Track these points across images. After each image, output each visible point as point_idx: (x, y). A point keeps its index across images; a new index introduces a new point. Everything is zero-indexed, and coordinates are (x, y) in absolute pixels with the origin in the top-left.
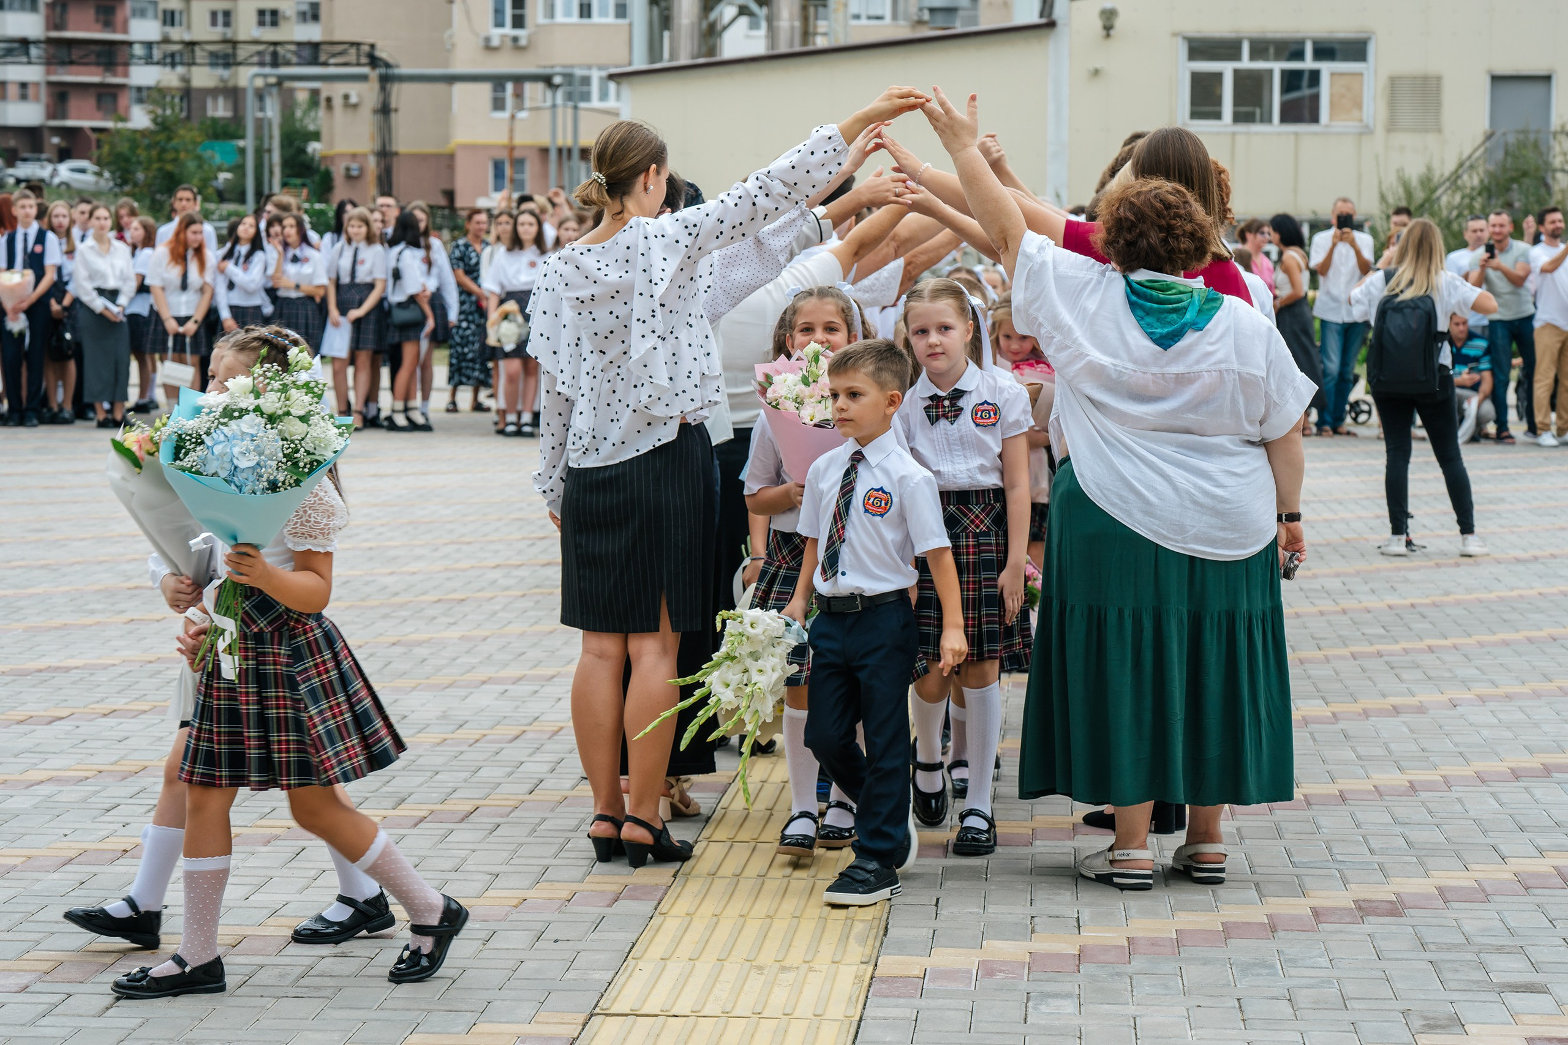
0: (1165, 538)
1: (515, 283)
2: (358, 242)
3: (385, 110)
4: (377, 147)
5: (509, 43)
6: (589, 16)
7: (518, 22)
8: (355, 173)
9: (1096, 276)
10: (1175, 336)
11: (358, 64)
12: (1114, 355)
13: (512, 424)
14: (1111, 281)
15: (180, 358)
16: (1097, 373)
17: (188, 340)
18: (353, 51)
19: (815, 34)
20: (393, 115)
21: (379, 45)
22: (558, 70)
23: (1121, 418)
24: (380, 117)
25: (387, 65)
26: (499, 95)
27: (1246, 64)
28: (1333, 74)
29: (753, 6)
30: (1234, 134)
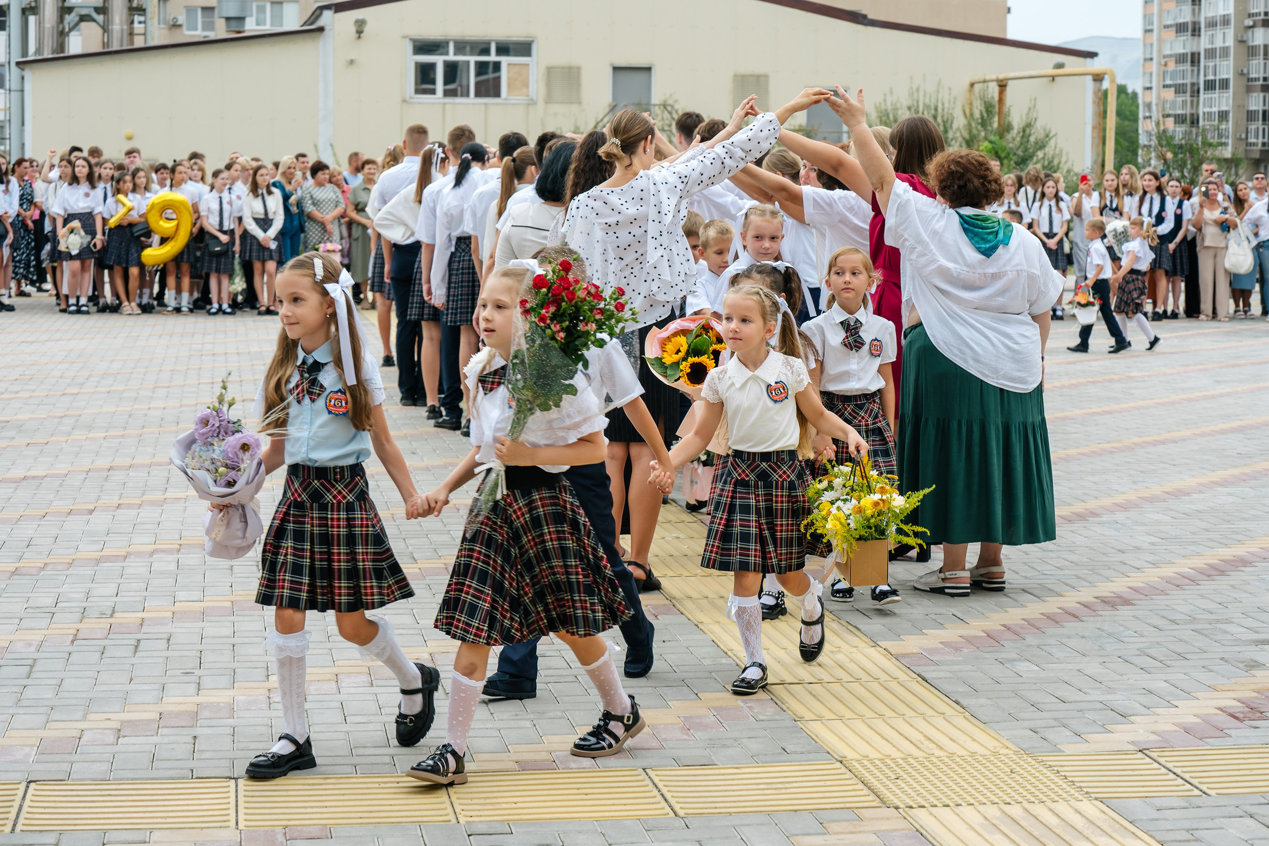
0: (987, 376)
1: (75, 207)
9: (940, 212)
10: (994, 248)
12: (955, 261)
13: (73, 305)
14: (949, 215)
19: (136, 35)
23: (959, 301)
27: (451, 57)
28: (509, 65)
29: (94, 15)
30: (444, 104)
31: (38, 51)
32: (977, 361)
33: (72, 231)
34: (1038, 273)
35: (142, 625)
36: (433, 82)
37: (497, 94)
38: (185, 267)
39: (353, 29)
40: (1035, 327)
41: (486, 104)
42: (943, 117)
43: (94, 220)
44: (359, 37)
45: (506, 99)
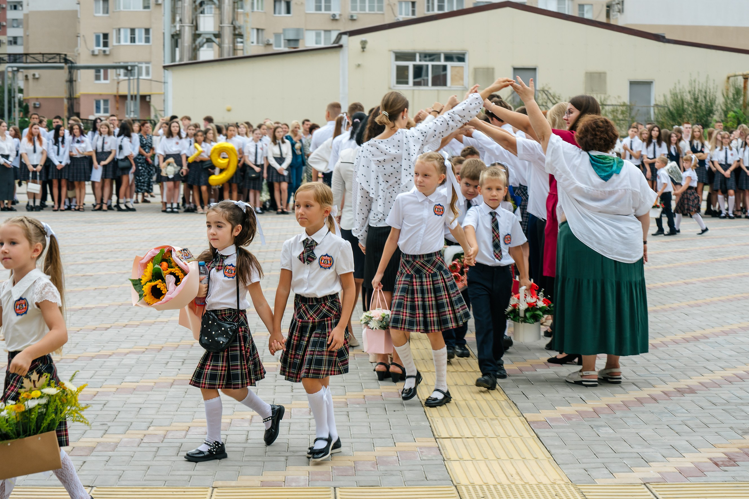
0: (606, 253)
1: (171, 150)
2: (104, 135)
3: (71, 81)
4: (68, 96)
5: (102, 53)
6: (134, 42)
7: (106, 44)
8: (37, 106)
10: (610, 176)
11: (60, 63)
12: (586, 184)
13: (169, 208)
14: (583, 155)
15: (34, 181)
16: (579, 190)
17: (38, 174)
18: (58, 57)
19: (237, 50)
20: (74, 83)
21: (68, 54)
22: (130, 64)
23: (588, 208)
24: (68, 84)
25: (72, 63)
26: (98, 74)
27: (418, 62)
28: (452, 67)
29: (213, 38)
30: (414, 90)
31: (181, 59)
32: (599, 243)
33: (169, 164)
34: (638, 190)
35: (95, 395)
36: (407, 77)
37: (445, 84)
38: (235, 186)
39: (359, 46)
40: (638, 223)
41: (438, 90)
42: (710, 97)
43: (181, 158)
44: (363, 51)
45: (450, 87)
